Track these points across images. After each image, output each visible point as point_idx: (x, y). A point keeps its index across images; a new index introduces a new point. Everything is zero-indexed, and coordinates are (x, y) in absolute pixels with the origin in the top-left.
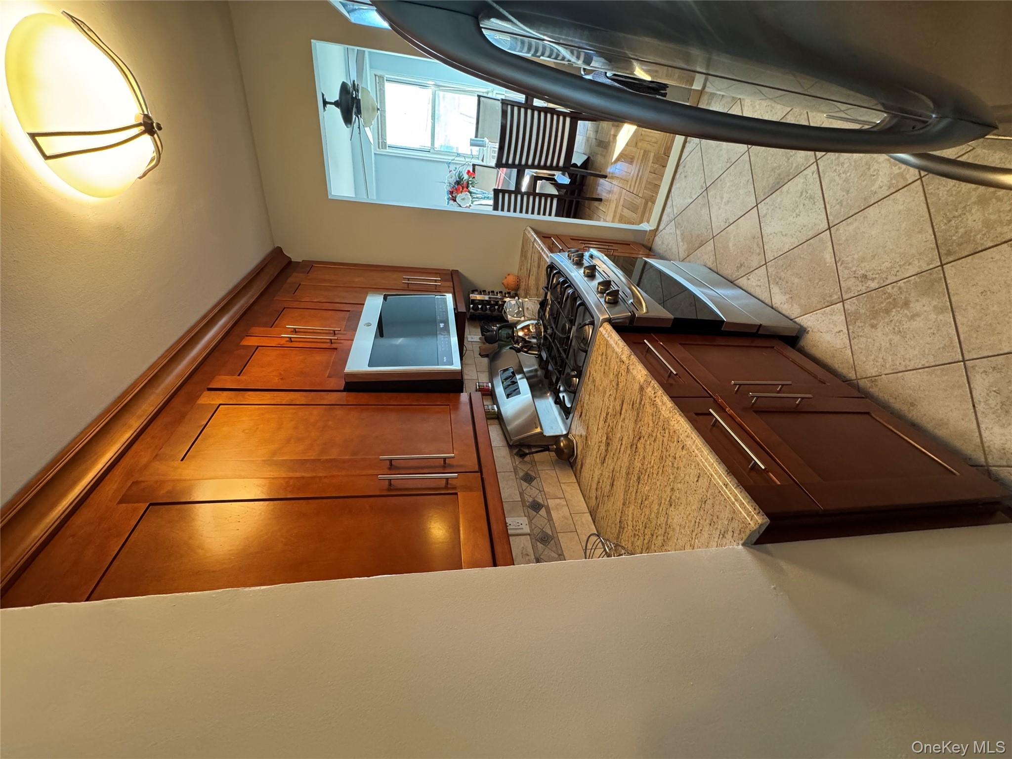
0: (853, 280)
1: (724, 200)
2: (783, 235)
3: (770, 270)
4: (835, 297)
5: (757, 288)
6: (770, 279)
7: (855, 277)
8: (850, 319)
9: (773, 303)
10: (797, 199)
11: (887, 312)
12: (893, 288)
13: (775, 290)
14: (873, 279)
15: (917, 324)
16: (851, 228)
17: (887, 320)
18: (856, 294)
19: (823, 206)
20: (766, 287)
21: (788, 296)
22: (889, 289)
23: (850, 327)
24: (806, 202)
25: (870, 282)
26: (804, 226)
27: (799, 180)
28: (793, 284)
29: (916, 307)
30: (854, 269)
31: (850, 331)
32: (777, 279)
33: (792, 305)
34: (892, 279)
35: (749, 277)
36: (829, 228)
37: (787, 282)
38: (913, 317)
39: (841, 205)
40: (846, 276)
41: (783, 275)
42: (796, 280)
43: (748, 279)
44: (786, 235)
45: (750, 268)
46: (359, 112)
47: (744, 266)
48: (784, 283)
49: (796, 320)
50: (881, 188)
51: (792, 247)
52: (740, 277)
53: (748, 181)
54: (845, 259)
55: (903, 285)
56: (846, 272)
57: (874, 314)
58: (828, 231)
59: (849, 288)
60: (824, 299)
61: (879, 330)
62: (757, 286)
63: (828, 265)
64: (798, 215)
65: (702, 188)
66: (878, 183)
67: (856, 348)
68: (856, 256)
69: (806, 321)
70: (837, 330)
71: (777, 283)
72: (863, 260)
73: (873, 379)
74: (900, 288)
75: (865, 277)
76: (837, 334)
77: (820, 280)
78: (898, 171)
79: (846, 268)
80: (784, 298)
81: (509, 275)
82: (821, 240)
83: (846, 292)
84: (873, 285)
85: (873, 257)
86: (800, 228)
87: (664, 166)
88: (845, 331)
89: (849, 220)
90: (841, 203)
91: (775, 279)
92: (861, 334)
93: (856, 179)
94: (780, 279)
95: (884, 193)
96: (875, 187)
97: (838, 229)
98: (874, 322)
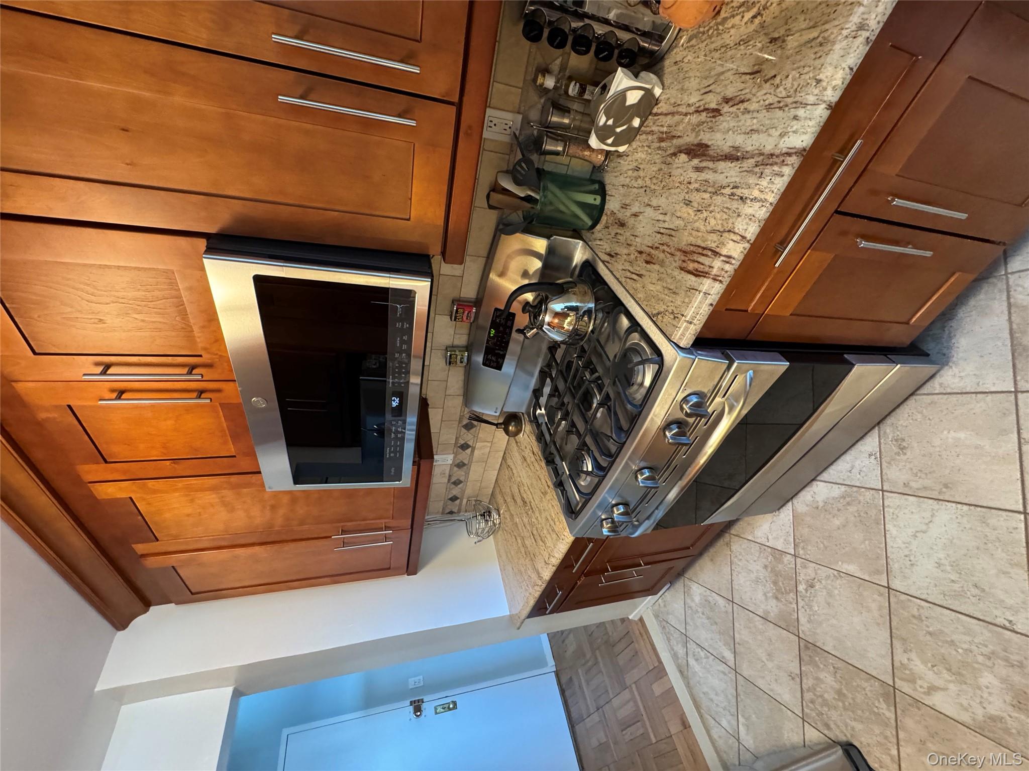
0: (813, 575)
2: (917, 532)
3: (869, 494)
4: (801, 552)
5: (848, 466)
6: (855, 489)
7: (815, 579)
8: (778, 554)
9: (818, 483)
11: (775, 583)
12: (793, 599)
13: (837, 491)
14: (806, 590)
15: (760, 596)
16: (874, 606)
17: (768, 579)
18: (797, 570)
19: (929, 600)
20: (844, 480)
21: (821, 504)
22: (792, 595)
23: (769, 550)
25: (805, 587)
26: (913, 565)
28: (834, 517)
29: (773, 602)
30: (823, 582)
31: (766, 548)
32: (848, 499)
33: (807, 505)
34: (801, 603)
35: (873, 457)
36: (889, 588)
37: (839, 510)
38: (765, 594)
39: (914, 616)
40: (819, 572)
41: (852, 509)
42: (837, 522)
43: (870, 455)
45: (889, 463)
47: (897, 454)
48: (840, 506)
49: (790, 503)
50: (908, 659)
52: (882, 441)
54: (838, 582)
55: (792, 606)
56: (824, 575)
57: (776, 574)
58: (886, 585)
59: (805, 567)
60: (803, 541)
61: (762, 569)
62: (853, 467)
63: (840, 563)
64: (939, 565)
67: (752, 546)
68: (836, 592)
69: (786, 514)
70: (770, 537)
71: (844, 497)
72: (830, 594)
73: (728, 544)
74: (791, 603)
75: (812, 586)
76: (766, 536)
77: (826, 548)
79: (828, 577)
80: (820, 499)
82: (878, 572)
83: (802, 563)
84: (801, 588)
85: (829, 604)
86: (912, 558)
88: (767, 544)
89: (887, 611)
90: (919, 618)
91: (850, 496)
92: (762, 555)
93: (943, 651)
94: (848, 504)
95: (901, 657)
96: (913, 656)
97: (881, 595)
98: (769, 569)
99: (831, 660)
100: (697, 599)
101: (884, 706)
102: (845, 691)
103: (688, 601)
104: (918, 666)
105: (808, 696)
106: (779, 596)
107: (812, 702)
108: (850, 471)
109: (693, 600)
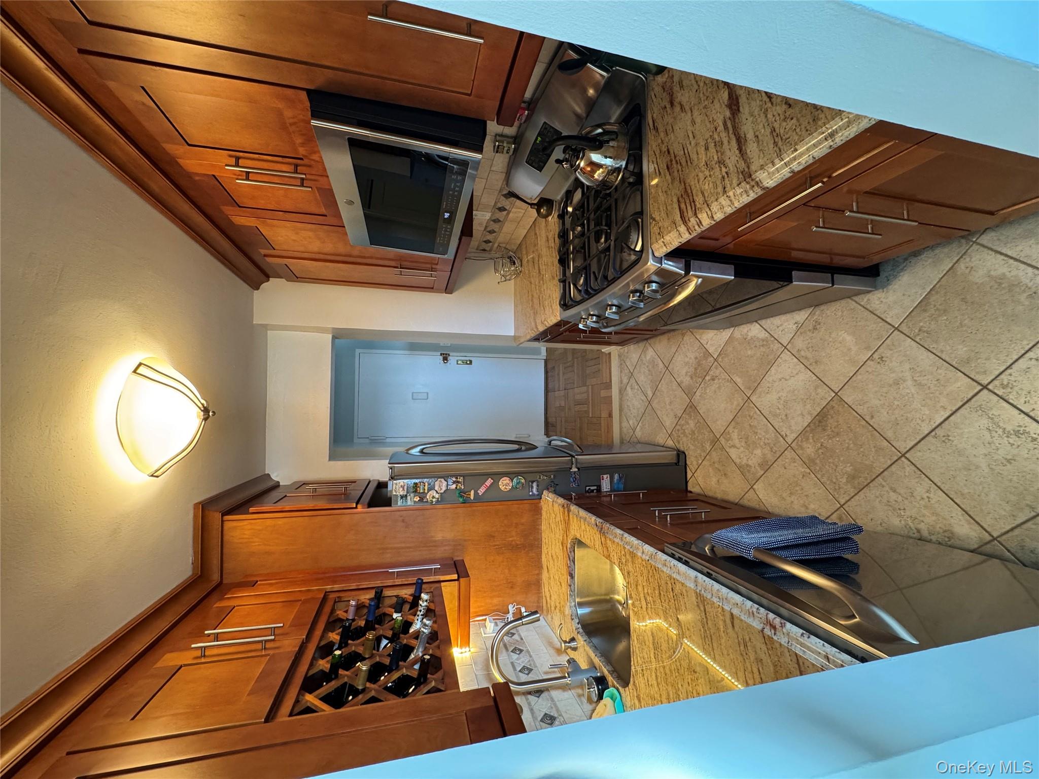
0: (717, 374)
2: (783, 378)
3: (777, 345)
4: (720, 360)
6: (773, 339)
8: (707, 354)
9: (757, 324)
10: (788, 412)
11: (696, 369)
13: (763, 335)
14: (709, 380)
15: (684, 372)
16: (735, 403)
17: (693, 365)
18: (712, 368)
19: (762, 412)
20: (771, 330)
21: (749, 338)
22: (700, 380)
23: (704, 350)
24: (778, 411)
26: (768, 393)
28: (750, 349)
29: (688, 379)
30: (720, 380)
32: (765, 343)
33: (741, 335)
34: (702, 385)
35: (796, 325)
36: (749, 398)
38: (687, 373)
39: (749, 416)
40: (722, 374)
41: (762, 349)
42: (749, 353)
43: (796, 323)
44: (780, 380)
45: (801, 333)
47: (809, 330)
48: (758, 344)
49: (733, 328)
50: (733, 431)
51: (768, 373)
52: (809, 318)
54: (728, 384)
56: (723, 377)
57: (699, 364)
59: (716, 368)
60: (725, 354)
61: (693, 358)
62: (781, 325)
63: (735, 375)
64: (779, 398)
66: (736, 434)
67: (696, 342)
68: (723, 388)
69: (726, 334)
70: (709, 343)
71: (763, 340)
72: (719, 388)
73: (683, 335)
74: (697, 383)
75: (713, 380)
76: (707, 341)
77: (734, 364)
78: (730, 442)
79: (725, 379)
80: (751, 334)
82: (749, 388)
83: (716, 365)
84: (707, 378)
85: (715, 392)
86: (770, 390)
88: (705, 346)
89: (740, 407)
90: (752, 417)
91: (767, 342)
92: (698, 350)
93: (750, 434)
94: (763, 346)
95: (730, 429)
96: (736, 431)
97: (743, 399)
98: (697, 360)
99: (699, 417)
100: (648, 358)
101: (709, 444)
102: (696, 432)
103: (642, 356)
104: (735, 436)
105: (678, 427)
106: (694, 377)
107: (678, 430)
108: (778, 327)
109: (645, 357)
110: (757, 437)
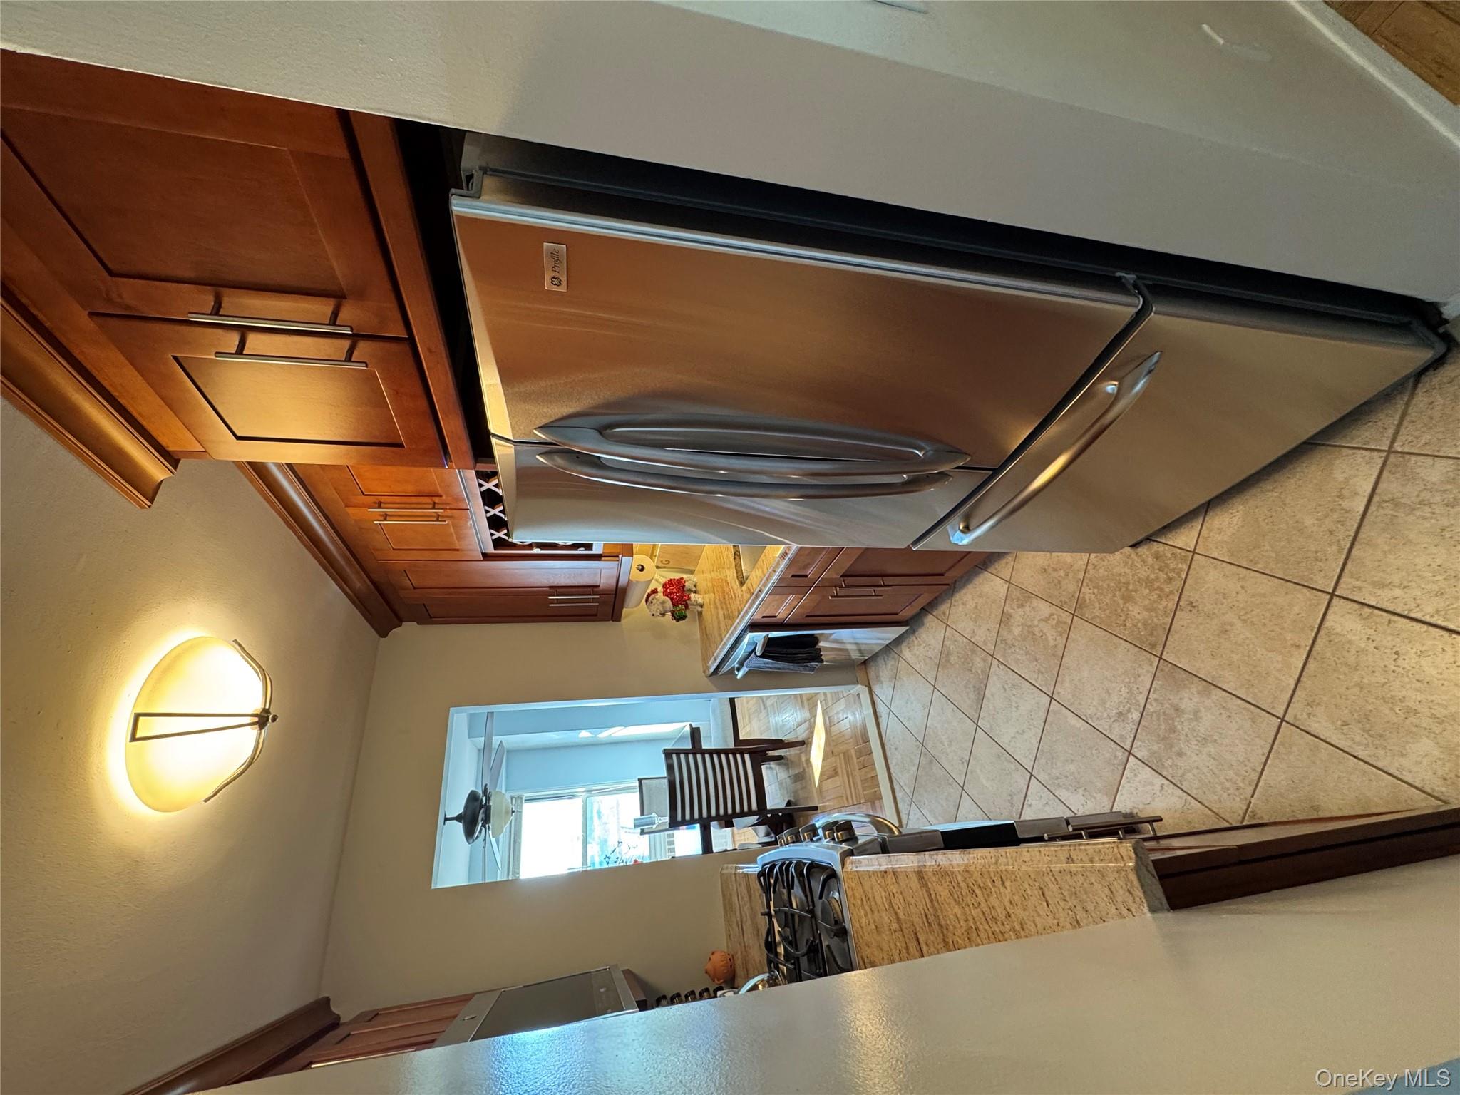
0: (1115, 725)
1: (946, 743)
2: (1021, 734)
3: (1041, 778)
4: (1120, 754)
5: (1047, 808)
7: (1114, 721)
8: (1155, 766)
10: (1004, 694)
11: (1173, 730)
12: (1151, 704)
13: (1063, 794)
14: (1129, 711)
15: (1207, 718)
16: (1067, 684)
17: (1183, 738)
18: (1133, 736)
19: (1029, 684)
21: (1081, 791)
22: (1150, 708)
23: (1165, 774)
24: (1014, 692)
25: (1130, 716)
26: (1031, 712)
27: (993, 679)
28: (1073, 773)
29: (1187, 705)
30: (1105, 715)
31: (1170, 778)
32: (1055, 782)
34: (1142, 698)
35: (1029, 803)
36: (1052, 698)
37: (1066, 777)
38: (1196, 716)
39: (1042, 673)
41: (1055, 772)
42: (1072, 767)
44: (1023, 732)
46: (487, 819)
47: (1015, 794)
48: (1065, 780)
50: (1056, 640)
51: (1039, 739)
52: (1020, 811)
53: (954, 711)
54: (1089, 712)
55: (1155, 696)
56: (1102, 722)
57: (1167, 741)
58: (1053, 701)
59: (1122, 736)
60: (1114, 764)
61: (1189, 753)
62: (1044, 806)
63: (1082, 729)
64: (1017, 708)
65: (918, 746)
66: (1050, 638)
67: (1195, 791)
70: (1157, 788)
71: (1059, 786)
72: (1103, 702)
74: (1156, 700)
75: (1121, 714)
76: (1163, 792)
78: (1054, 622)
81: (713, 954)
82: (1056, 713)
83: (1124, 742)
84: (1135, 715)
85: (1108, 692)
86: (1030, 716)
87: (870, 753)
89: (1059, 679)
90: (1040, 672)
91: (1053, 784)
92: (1180, 772)
93: (1033, 648)
94: (1057, 778)
95: (1061, 641)
96: (1052, 643)
97: (1059, 693)
98: (1175, 749)
99: (1125, 634)
101: (1087, 597)
102: (1121, 602)
104: (1051, 635)
106: (1172, 712)
108: (1047, 803)
110: (1024, 648)
